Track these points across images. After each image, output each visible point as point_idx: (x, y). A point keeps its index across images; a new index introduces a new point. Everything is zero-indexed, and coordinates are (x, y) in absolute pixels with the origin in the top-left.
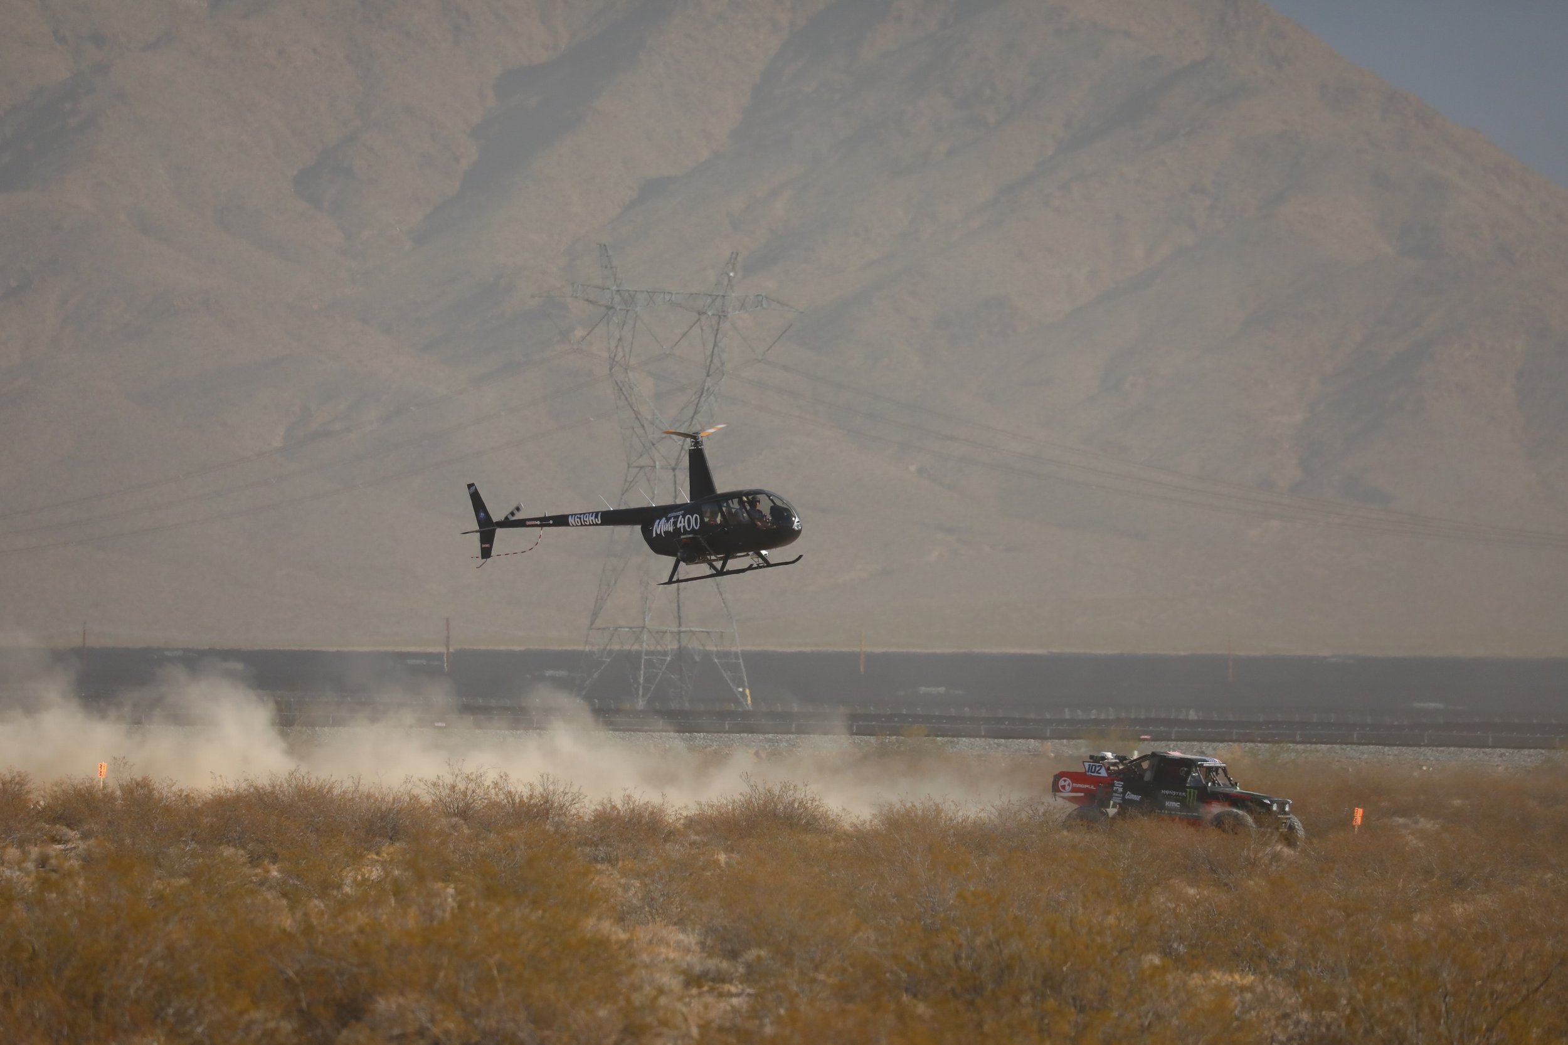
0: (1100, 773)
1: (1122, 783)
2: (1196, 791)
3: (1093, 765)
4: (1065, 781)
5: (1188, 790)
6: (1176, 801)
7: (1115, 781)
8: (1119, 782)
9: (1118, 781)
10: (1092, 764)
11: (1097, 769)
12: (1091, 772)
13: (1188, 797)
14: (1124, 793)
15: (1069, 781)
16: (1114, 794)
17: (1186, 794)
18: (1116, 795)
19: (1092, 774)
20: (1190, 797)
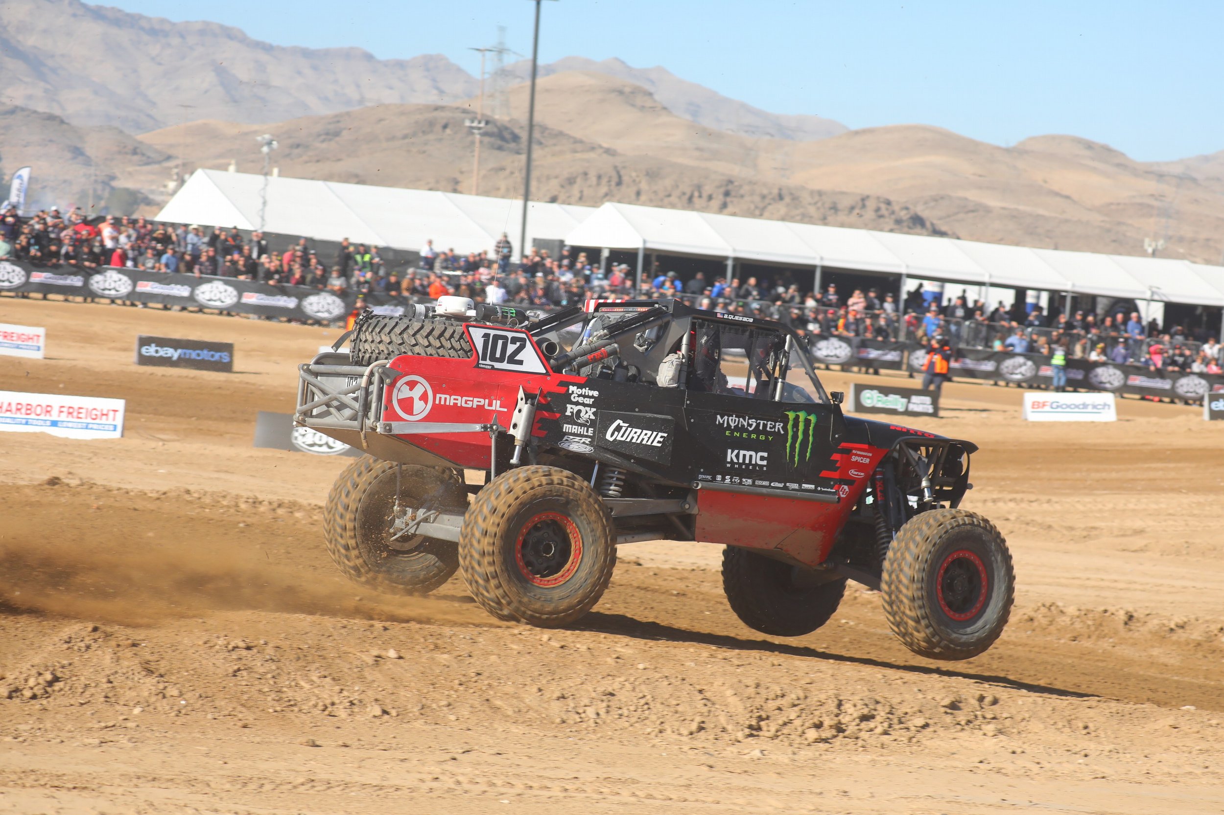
0: (520, 362)
1: (596, 393)
2: (813, 418)
3: (496, 338)
5: (791, 415)
6: (755, 446)
7: (572, 388)
8: (586, 391)
9: (580, 386)
10: (493, 332)
11: (511, 348)
12: (493, 358)
13: (790, 433)
14: (600, 424)
15: (423, 386)
16: (567, 428)
17: (785, 428)
18: (575, 429)
19: (497, 365)
20: (795, 437)
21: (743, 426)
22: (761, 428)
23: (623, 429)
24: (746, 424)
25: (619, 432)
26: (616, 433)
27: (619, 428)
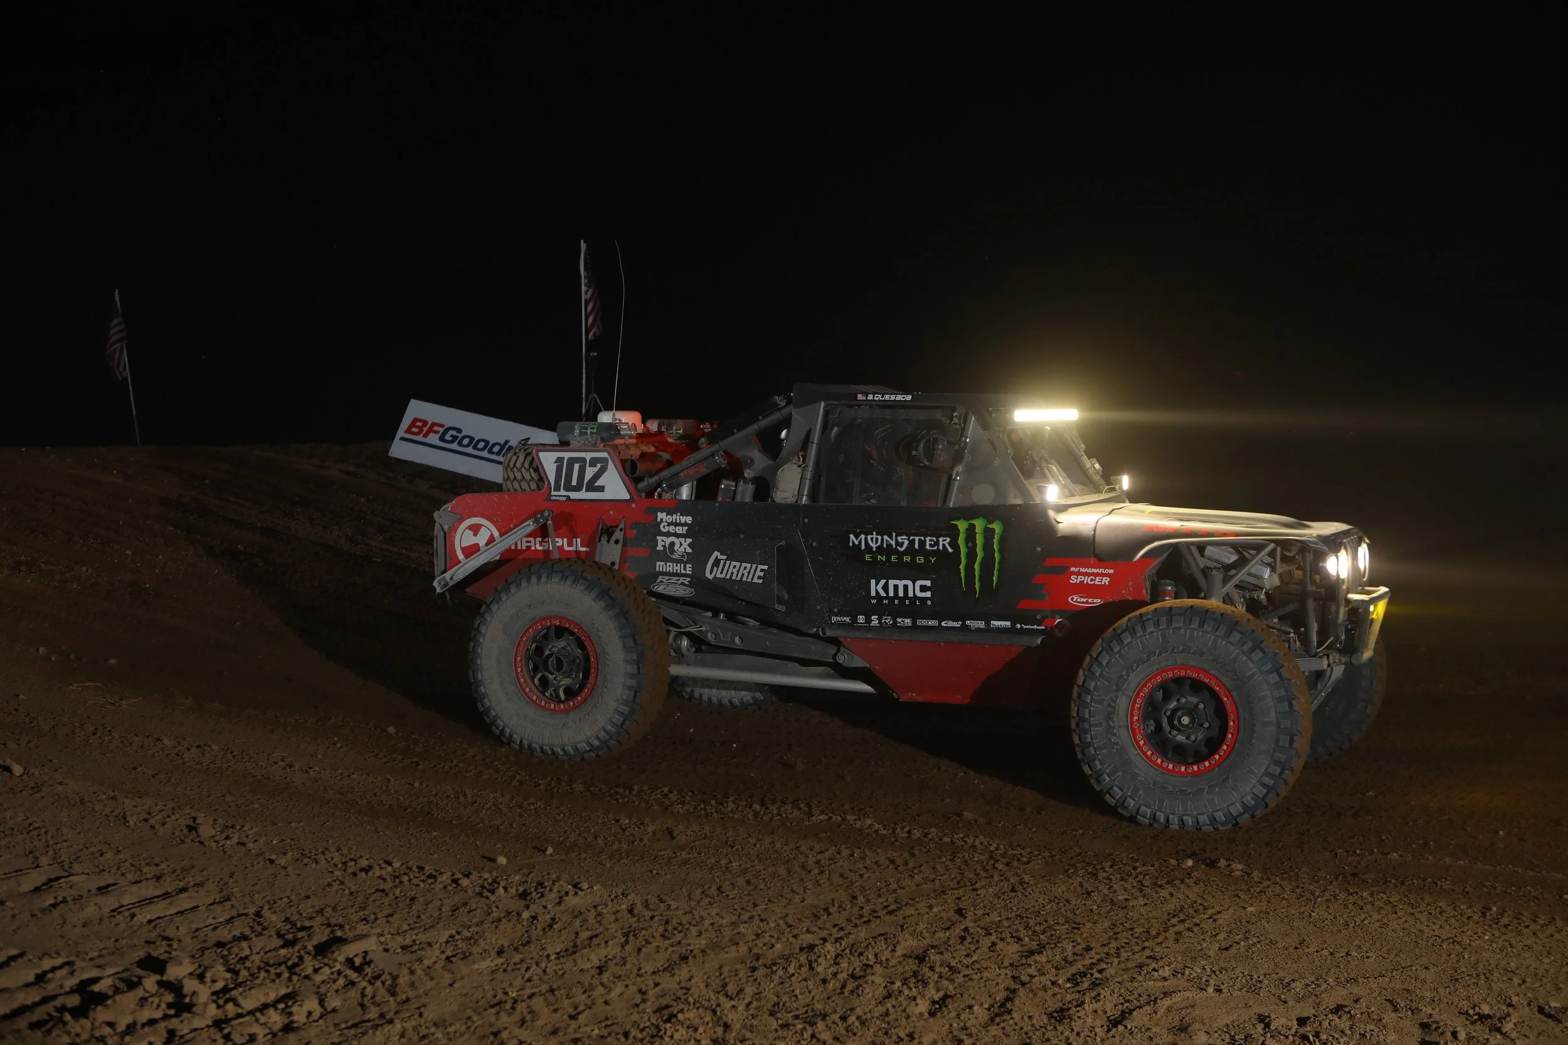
0: (601, 489)
1: (689, 519)
2: (997, 527)
3: (572, 461)
4: (475, 529)
5: (962, 525)
6: (913, 572)
7: (661, 516)
8: (677, 518)
10: (566, 455)
11: (590, 472)
12: (569, 488)
14: (698, 557)
15: (488, 529)
16: (660, 566)
17: (954, 544)
18: (671, 567)
19: (574, 495)
21: (889, 546)
22: (917, 546)
23: (722, 563)
24: (893, 543)
25: (718, 567)
26: (715, 569)
27: (717, 562)
